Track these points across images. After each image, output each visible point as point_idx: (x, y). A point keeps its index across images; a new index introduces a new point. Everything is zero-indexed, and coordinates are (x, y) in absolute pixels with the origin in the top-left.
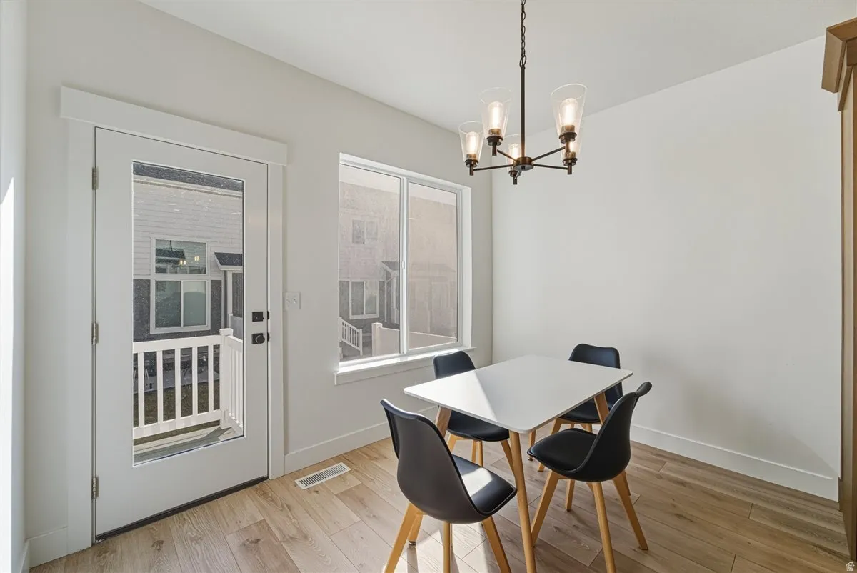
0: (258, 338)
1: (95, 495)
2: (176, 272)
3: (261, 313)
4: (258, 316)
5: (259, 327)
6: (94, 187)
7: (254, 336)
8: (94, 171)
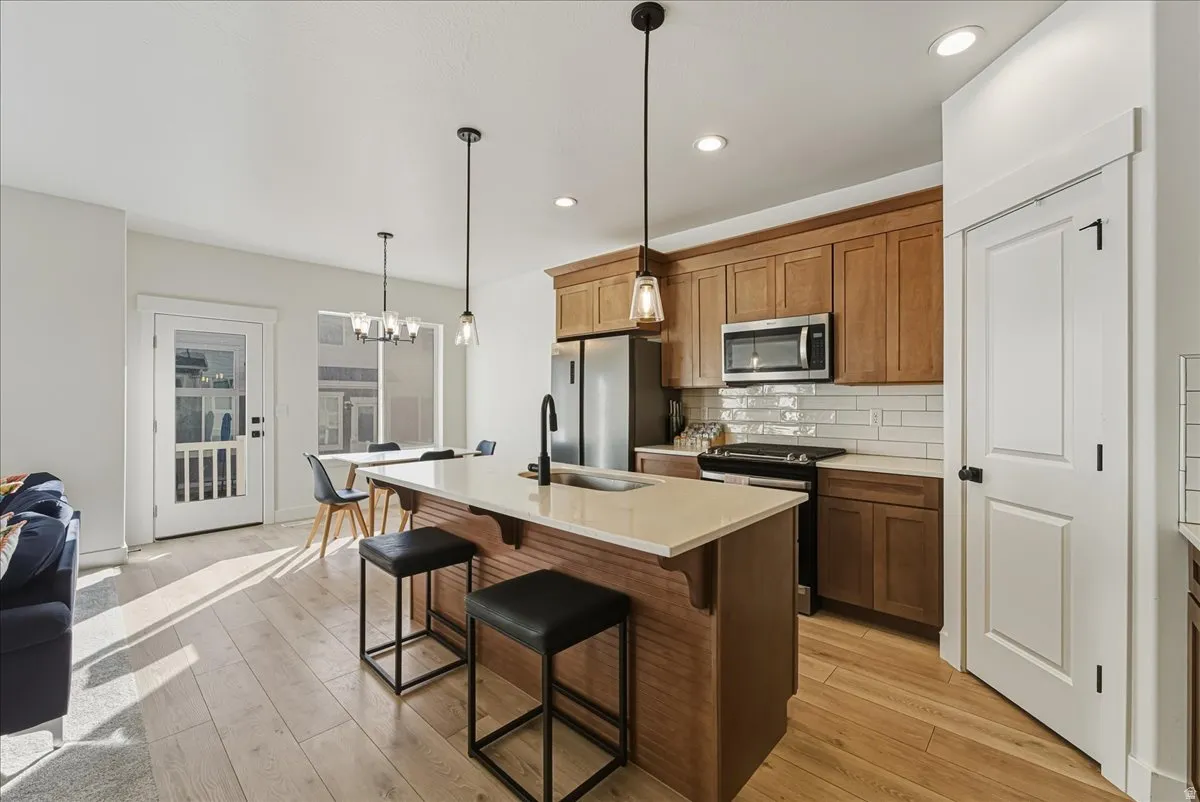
0: (256, 434)
1: (155, 515)
2: (195, 386)
3: (258, 419)
4: (256, 420)
5: (257, 427)
6: (155, 346)
7: (253, 432)
8: (155, 338)
